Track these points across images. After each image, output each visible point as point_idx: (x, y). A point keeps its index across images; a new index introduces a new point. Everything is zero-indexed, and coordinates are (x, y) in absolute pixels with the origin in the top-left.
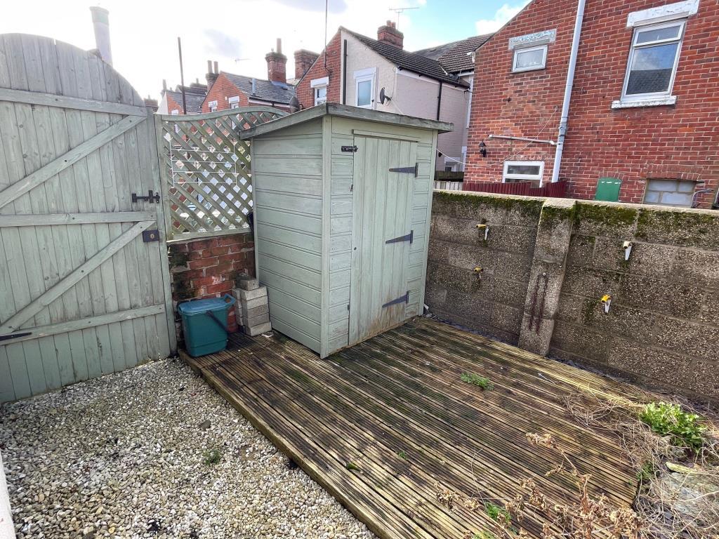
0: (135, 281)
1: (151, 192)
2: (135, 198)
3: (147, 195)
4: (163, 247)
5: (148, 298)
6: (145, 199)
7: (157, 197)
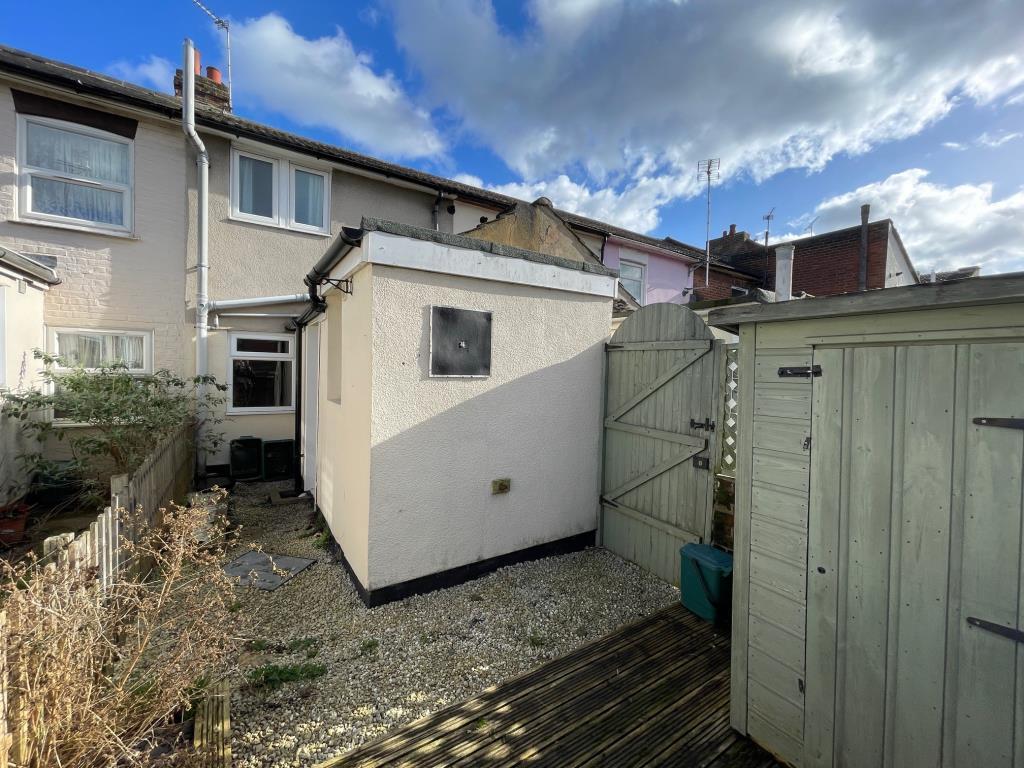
0: (682, 502)
1: (707, 420)
2: (693, 423)
3: (703, 422)
4: (711, 478)
5: (690, 524)
6: (701, 426)
7: (713, 427)
